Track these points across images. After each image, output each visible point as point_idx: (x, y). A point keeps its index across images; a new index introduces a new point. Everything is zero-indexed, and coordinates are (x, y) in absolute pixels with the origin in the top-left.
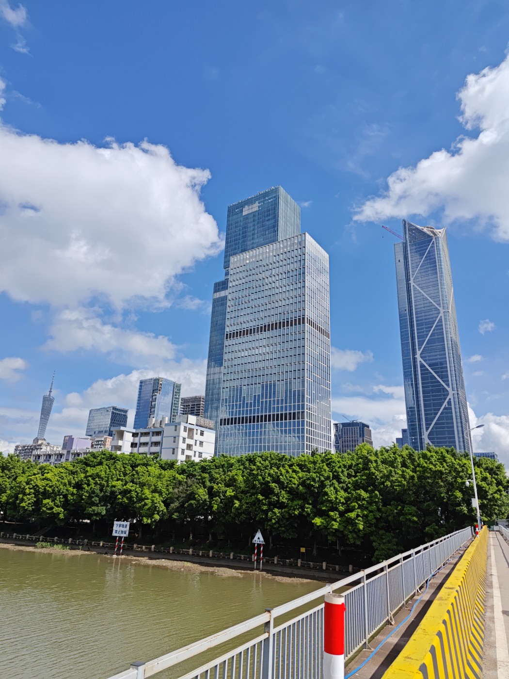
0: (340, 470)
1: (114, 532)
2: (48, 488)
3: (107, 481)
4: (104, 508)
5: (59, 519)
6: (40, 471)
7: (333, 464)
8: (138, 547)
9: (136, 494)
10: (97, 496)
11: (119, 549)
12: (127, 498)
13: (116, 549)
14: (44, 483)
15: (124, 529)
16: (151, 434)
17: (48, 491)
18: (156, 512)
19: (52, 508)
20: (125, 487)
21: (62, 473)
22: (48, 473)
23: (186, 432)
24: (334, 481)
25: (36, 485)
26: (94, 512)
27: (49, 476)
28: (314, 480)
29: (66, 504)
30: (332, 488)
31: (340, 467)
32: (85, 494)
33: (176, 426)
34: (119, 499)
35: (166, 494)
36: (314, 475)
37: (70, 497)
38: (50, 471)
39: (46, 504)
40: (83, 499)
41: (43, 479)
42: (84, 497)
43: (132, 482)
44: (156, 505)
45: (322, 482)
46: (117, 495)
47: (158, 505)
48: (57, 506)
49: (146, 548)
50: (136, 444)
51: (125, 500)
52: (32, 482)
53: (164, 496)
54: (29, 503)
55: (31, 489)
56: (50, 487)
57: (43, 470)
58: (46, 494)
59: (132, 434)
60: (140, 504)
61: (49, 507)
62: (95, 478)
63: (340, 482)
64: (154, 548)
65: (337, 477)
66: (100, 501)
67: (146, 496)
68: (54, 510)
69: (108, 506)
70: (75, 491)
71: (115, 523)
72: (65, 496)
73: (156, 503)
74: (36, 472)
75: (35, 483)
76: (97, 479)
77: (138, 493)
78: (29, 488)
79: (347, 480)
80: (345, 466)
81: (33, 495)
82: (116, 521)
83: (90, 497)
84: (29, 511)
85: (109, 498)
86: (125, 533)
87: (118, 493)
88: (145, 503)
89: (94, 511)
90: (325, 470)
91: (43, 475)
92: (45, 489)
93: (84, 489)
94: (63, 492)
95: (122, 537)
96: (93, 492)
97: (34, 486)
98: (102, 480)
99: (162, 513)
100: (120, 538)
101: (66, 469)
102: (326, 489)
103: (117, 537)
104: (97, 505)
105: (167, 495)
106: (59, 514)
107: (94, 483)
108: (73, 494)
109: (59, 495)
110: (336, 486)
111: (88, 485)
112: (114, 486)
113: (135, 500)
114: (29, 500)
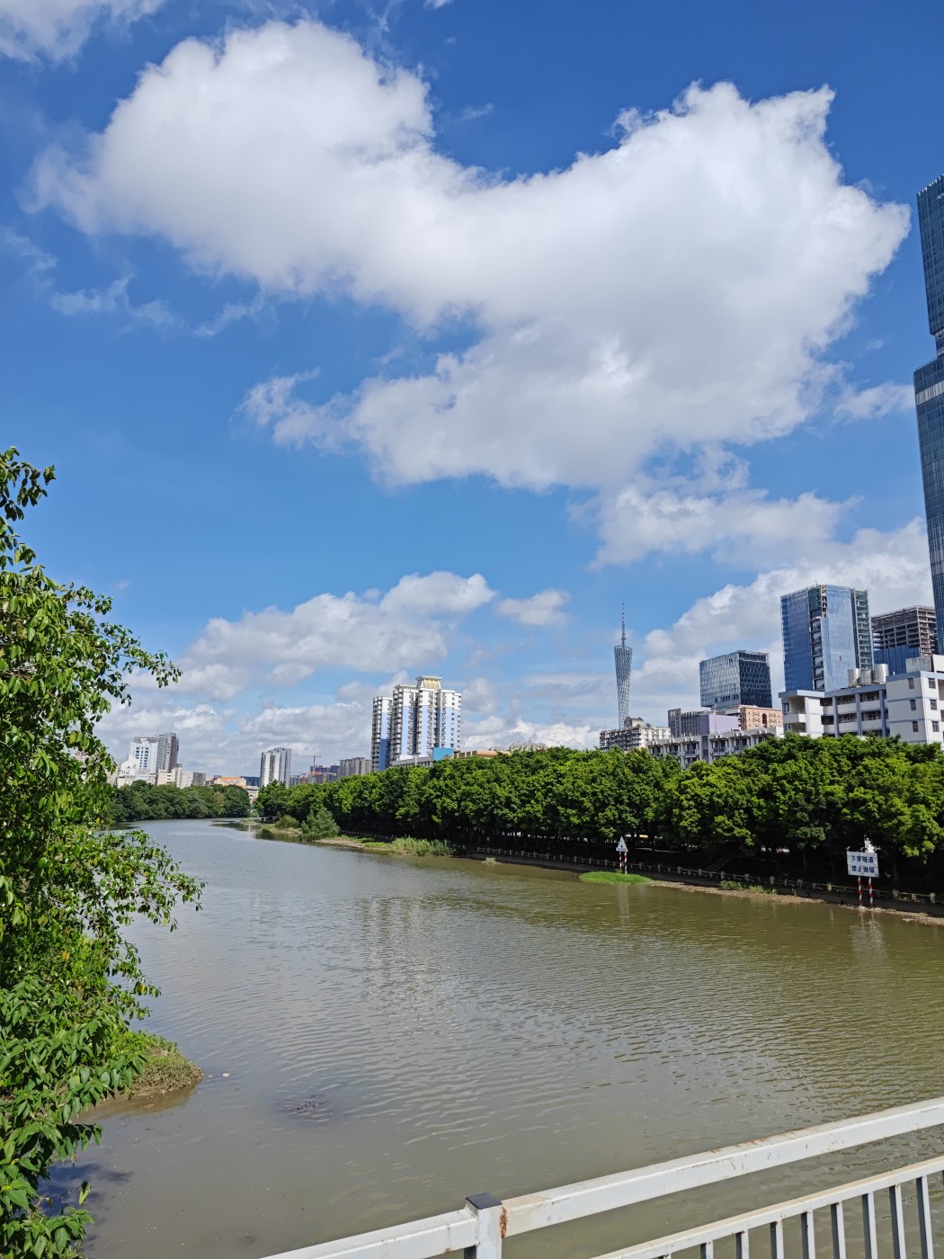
1: (850, 869)
2: (716, 799)
3: (814, 785)
4: (822, 829)
5: (746, 846)
6: (695, 773)
8: (903, 896)
9: (876, 805)
10: (803, 810)
11: (866, 896)
12: (862, 813)
13: (860, 897)
14: (708, 790)
15: (868, 865)
16: (857, 697)
17: (718, 802)
18: (926, 837)
19: (731, 830)
20: (851, 795)
21: (729, 774)
22: (708, 775)
23: (934, 687)
25: (696, 795)
26: (806, 836)
27: (712, 779)
29: (751, 822)
32: (782, 806)
33: (911, 680)
34: (846, 814)
35: (937, 805)
37: (756, 812)
38: (709, 772)
39: (720, 824)
40: (780, 815)
41: (704, 785)
42: (781, 811)
43: (862, 784)
44: (924, 824)
46: (841, 809)
47: (929, 825)
48: (739, 826)
49: (918, 897)
50: (832, 717)
51: (858, 815)
52: (689, 790)
53: (934, 809)
54: (692, 822)
55: (689, 800)
56: (719, 796)
57: (699, 771)
58: (715, 809)
59: (818, 701)
60: (889, 824)
61: (726, 827)
62: (793, 781)
64: (936, 898)
66: (812, 820)
67: (898, 809)
68: (735, 832)
69: (826, 826)
70: (762, 802)
71: (849, 854)
72: (748, 810)
73: (924, 821)
74: (690, 775)
75: (693, 791)
76: (797, 783)
77: (880, 805)
78: (686, 799)
81: (695, 810)
82: (850, 850)
83: (791, 812)
84: (695, 833)
85: (827, 812)
86: (873, 871)
87: (840, 806)
88: (899, 821)
89: (805, 834)
91: (701, 778)
92: (711, 800)
93: (779, 798)
94: (742, 804)
95: (868, 878)
96: (796, 804)
97: (693, 797)
98: (806, 784)
99: (938, 839)
100: (865, 879)
101: (735, 768)
103: (857, 877)
104: (807, 825)
105: (941, 808)
106: (744, 838)
107: (794, 790)
108: (760, 808)
109: (738, 810)
111: (784, 793)
112: (832, 794)
113: (878, 817)
114: (691, 817)
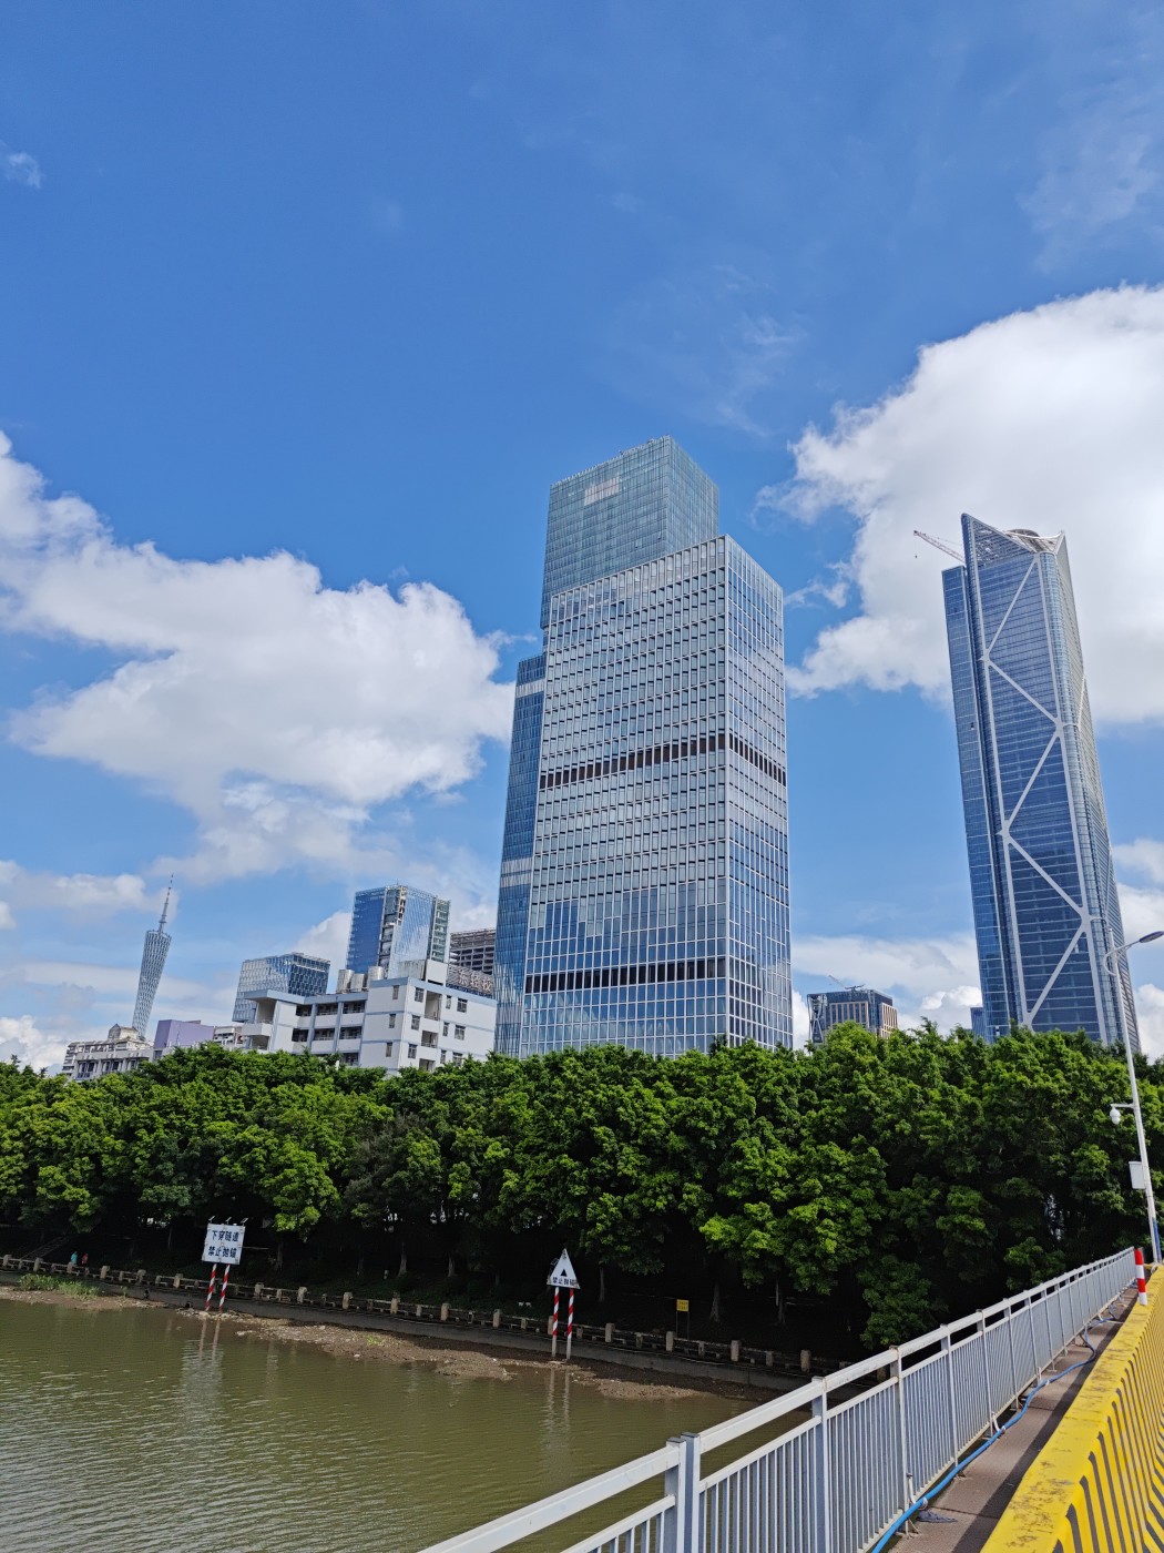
0: (779, 1090)
1: (206, 1251)
2: (56, 1139)
3: (198, 1121)
4: (186, 1189)
5: (79, 1217)
6: (44, 1095)
7: (761, 1076)
8: (265, 1292)
9: (265, 1153)
10: (172, 1159)
11: (216, 1297)
12: (244, 1164)
13: (209, 1297)
14: (48, 1124)
15: (230, 1245)
16: (341, 1007)
17: (56, 1144)
18: (310, 1201)
19: (61, 1189)
20: (239, 1136)
21: (97, 1099)
22: (61, 1099)
23: (421, 1001)
24: (763, 1120)
25: (30, 1131)
26: (159, 1199)
27: (61, 1107)
28: (707, 1117)
29: (95, 1180)
30: (756, 1140)
31: (778, 1083)
32: (143, 1152)
33: (396, 987)
34: (224, 1165)
35: (340, 1154)
36: (707, 1104)
37: (106, 1160)
38: (66, 1095)
39: (46, 1178)
40: (136, 1166)
41: (49, 1115)
42: (138, 1160)
43: (261, 1123)
44: (309, 1181)
45: (730, 1121)
46: (220, 1156)
47: (315, 1182)
48: (75, 1184)
49: (283, 1293)
50: (306, 1032)
51: (238, 1169)
52: (19, 1123)
53: (334, 1160)
54: (10, 1176)
55: (17, 1139)
56: (63, 1135)
57: (51, 1093)
58: (51, 1154)
59: (294, 1008)
60: (272, 1180)
61: (53, 1185)
62: (168, 1113)
63: (777, 1123)
64: (305, 1294)
65: (768, 1109)
66: (176, 1171)
67: (289, 1159)
68: (65, 1193)
69: (196, 1183)
70: (119, 1144)
71: (211, 1227)
72: (95, 1158)
73: (311, 1177)
74: (32, 1098)
75: (27, 1124)
76: (172, 1116)
77: (270, 1152)
78: (12, 1138)
79: (796, 1116)
80: (792, 1081)
81: (21, 1156)
82: (214, 1222)
83: (153, 1161)
84: (10, 1195)
85: (201, 1164)
86: (233, 1255)
87: (221, 1152)
88: (285, 1176)
89: (159, 1196)
90: (738, 1090)
91: (49, 1106)
92: (50, 1140)
93: (141, 1139)
94: (90, 1148)
95: (225, 1265)
96: (161, 1148)
97: (23, 1134)
98: (187, 1119)
99: (328, 1203)
100: (222, 1266)
101: (109, 1090)
102: (739, 1142)
103: (212, 1264)
104: (168, 1182)
105: (343, 1157)
106: (77, 1203)
107: (166, 1126)
108: (113, 1153)
109: (80, 1156)
110: (768, 1133)
111: (151, 1130)
112: (212, 1134)
113: (263, 1170)
114: (11, 1167)
